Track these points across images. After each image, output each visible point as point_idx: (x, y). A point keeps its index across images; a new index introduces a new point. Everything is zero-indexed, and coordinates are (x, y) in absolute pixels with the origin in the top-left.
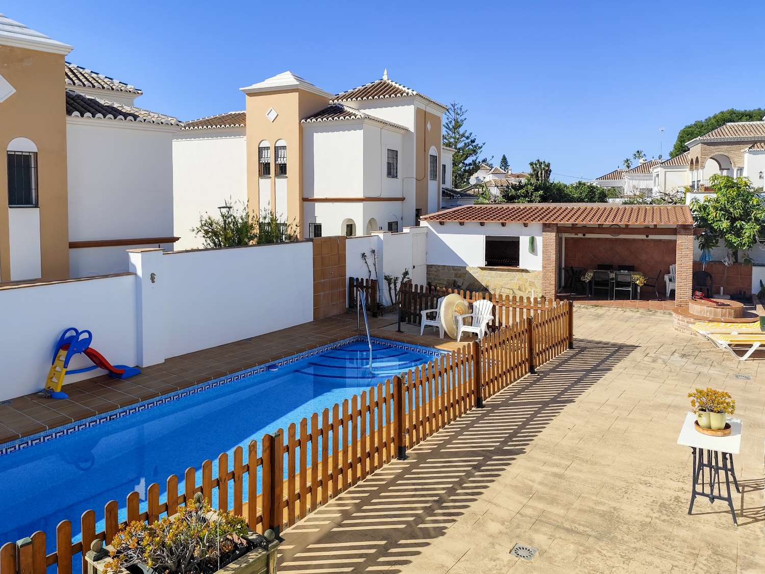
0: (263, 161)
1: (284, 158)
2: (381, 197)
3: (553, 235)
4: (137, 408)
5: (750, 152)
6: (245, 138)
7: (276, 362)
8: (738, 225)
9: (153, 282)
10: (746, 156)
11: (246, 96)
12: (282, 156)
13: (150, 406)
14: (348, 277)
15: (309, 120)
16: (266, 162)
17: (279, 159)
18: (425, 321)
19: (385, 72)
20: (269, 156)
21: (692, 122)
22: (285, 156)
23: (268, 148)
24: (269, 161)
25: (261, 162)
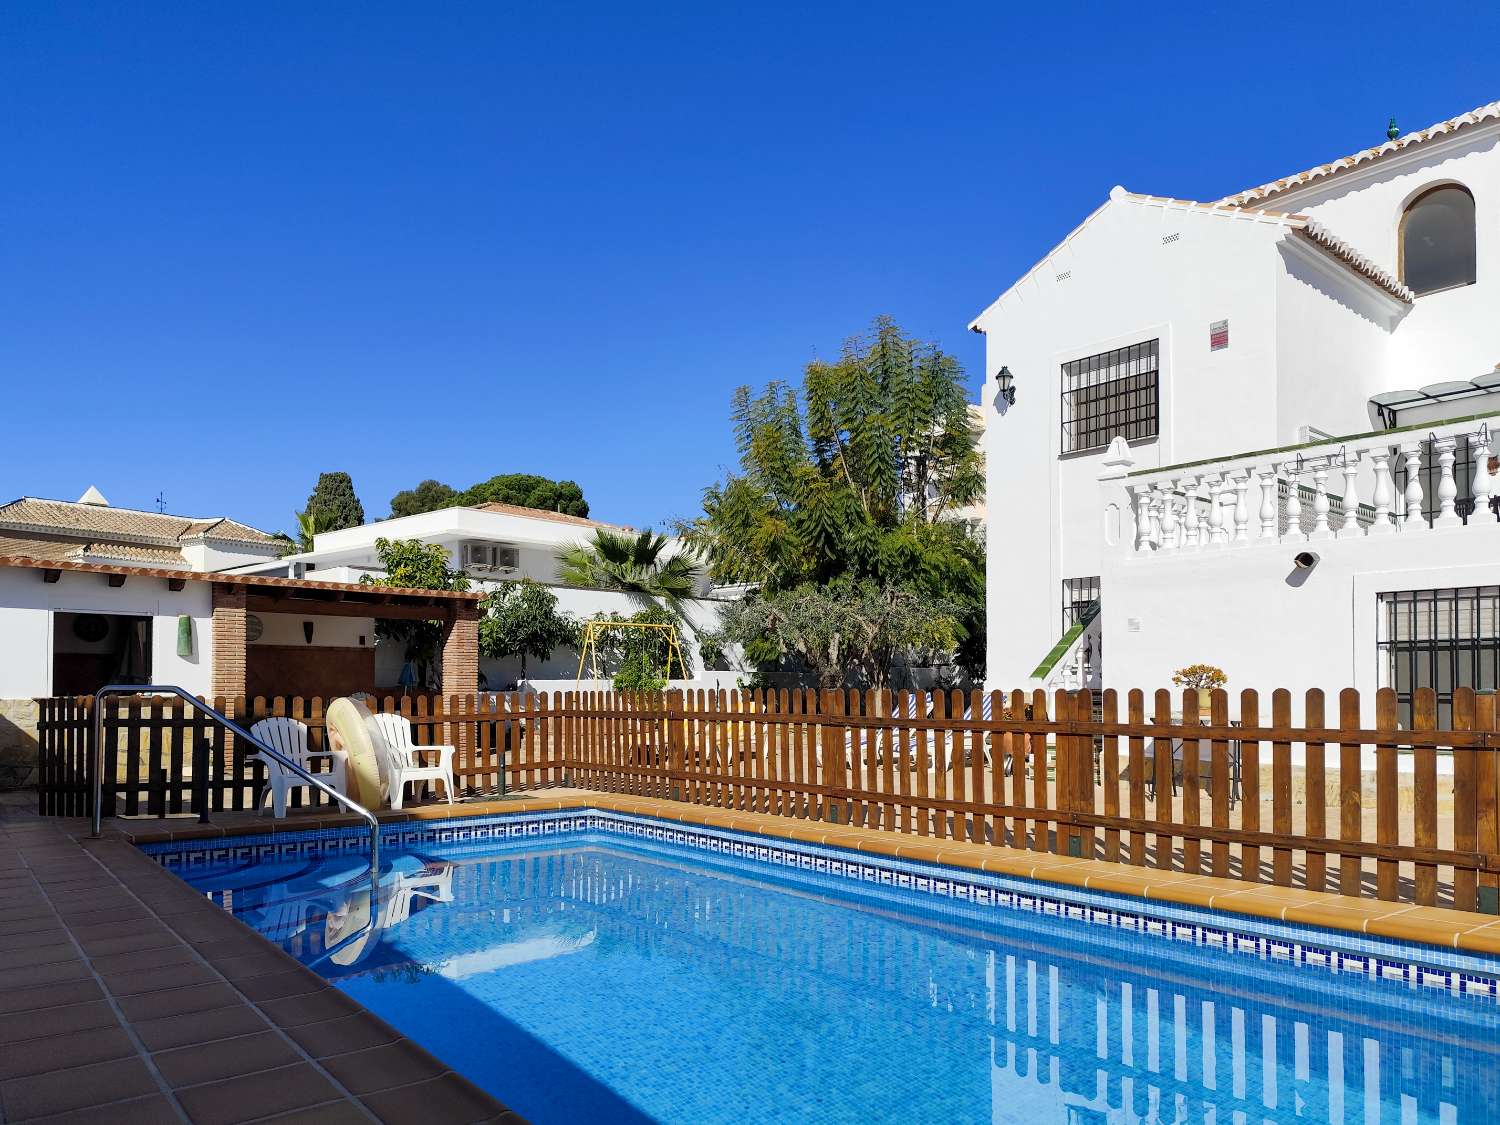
3: (239, 615)
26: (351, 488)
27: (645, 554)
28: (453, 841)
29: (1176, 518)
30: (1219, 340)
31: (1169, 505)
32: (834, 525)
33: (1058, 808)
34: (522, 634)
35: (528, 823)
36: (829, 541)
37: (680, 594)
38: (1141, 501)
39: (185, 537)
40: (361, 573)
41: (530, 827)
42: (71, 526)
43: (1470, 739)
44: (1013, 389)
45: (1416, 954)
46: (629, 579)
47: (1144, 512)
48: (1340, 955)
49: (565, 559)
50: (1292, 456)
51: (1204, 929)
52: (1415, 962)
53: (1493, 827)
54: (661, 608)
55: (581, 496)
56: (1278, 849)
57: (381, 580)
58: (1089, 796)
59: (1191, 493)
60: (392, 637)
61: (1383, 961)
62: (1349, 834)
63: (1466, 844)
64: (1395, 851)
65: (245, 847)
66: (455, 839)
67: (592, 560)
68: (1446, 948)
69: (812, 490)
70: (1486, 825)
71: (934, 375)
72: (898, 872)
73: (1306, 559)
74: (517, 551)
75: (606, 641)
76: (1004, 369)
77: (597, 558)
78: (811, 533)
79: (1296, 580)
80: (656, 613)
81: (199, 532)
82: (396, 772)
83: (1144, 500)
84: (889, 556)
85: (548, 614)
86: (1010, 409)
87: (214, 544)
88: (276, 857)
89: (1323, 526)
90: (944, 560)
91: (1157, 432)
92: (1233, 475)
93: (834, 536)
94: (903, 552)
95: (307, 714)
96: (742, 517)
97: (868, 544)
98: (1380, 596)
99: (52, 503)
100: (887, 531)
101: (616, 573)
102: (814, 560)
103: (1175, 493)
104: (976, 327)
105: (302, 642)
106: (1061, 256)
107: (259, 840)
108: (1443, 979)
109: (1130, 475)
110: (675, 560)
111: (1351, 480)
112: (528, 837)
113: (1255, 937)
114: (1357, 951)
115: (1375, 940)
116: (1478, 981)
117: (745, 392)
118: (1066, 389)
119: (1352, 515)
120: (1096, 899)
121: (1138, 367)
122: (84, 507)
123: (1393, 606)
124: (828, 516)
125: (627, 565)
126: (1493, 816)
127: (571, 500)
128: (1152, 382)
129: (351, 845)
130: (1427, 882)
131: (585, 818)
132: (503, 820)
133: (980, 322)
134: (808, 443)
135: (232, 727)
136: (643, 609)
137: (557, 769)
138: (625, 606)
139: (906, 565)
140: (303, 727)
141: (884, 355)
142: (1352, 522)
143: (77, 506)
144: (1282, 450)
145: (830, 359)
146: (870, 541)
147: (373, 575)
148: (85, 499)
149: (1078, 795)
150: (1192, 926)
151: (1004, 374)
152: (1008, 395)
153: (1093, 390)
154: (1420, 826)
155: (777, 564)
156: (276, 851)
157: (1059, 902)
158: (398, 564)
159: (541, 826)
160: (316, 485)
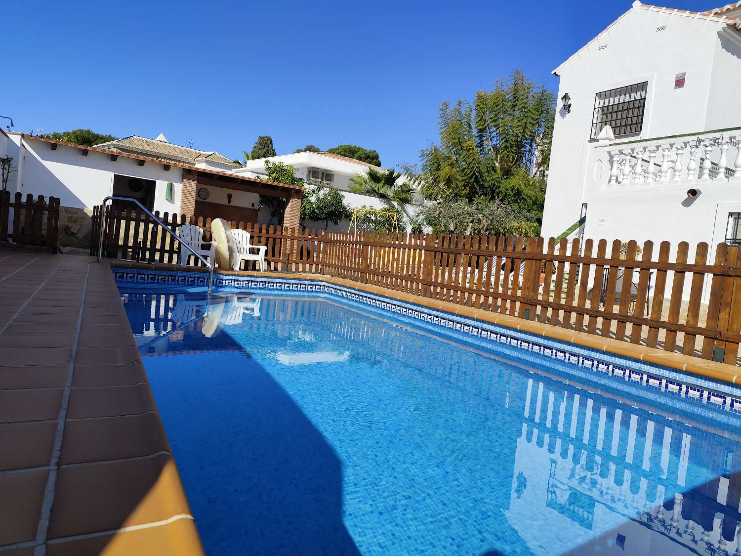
3: (193, 185)
26: (272, 144)
27: (390, 180)
29: (631, 169)
30: (680, 83)
31: (628, 162)
32: (480, 172)
33: (521, 295)
34: (325, 211)
35: (293, 284)
36: (477, 180)
37: (405, 201)
38: (614, 159)
39: (197, 159)
40: (256, 175)
41: (294, 286)
42: (151, 150)
43: (722, 270)
44: (570, 105)
45: (665, 373)
46: (381, 192)
47: (615, 165)
48: (630, 371)
49: (353, 180)
50: (695, 138)
51: (570, 354)
52: (665, 378)
53: (727, 317)
54: (394, 206)
55: (378, 158)
56: (620, 322)
57: (265, 178)
58: (536, 291)
59: (640, 156)
60: (267, 206)
61: (650, 376)
62: (655, 316)
63: (712, 325)
64: (676, 326)
65: (163, 275)
67: (366, 182)
68: (680, 371)
69: (470, 154)
70: (723, 316)
71: (540, 101)
72: (441, 318)
73: (693, 193)
74: (333, 175)
75: (366, 219)
76: (567, 94)
77: (368, 180)
78: (468, 175)
79: (687, 203)
80: (391, 209)
81: (203, 157)
82: (238, 254)
83: (616, 158)
84: (505, 189)
85: (340, 203)
86: (567, 115)
87: (207, 162)
88: (177, 282)
89: (706, 176)
90: (534, 194)
91: (641, 131)
92: (663, 147)
93: (479, 177)
94: (514, 188)
95: (204, 225)
96: (436, 165)
97: (496, 183)
98: (731, 214)
99: (144, 139)
100: (507, 178)
101: (376, 189)
102: (468, 188)
103: (632, 156)
104: (556, 72)
105: (226, 203)
106: (603, 37)
107: (169, 273)
108: (677, 388)
109: (610, 145)
110: (404, 185)
111: (724, 153)
112: (293, 290)
113: (592, 360)
114: (638, 370)
115: (647, 365)
116: (695, 390)
117: (446, 105)
118: (597, 106)
119: (722, 170)
120: (523, 336)
121: (635, 96)
122: (157, 142)
123: (737, 220)
124: (477, 167)
125: (380, 185)
126: (728, 310)
127: (373, 159)
128: (640, 105)
130: (689, 343)
131: (320, 286)
132: (281, 281)
133: (558, 70)
134: (474, 131)
135: (162, 224)
136: (386, 206)
137: (317, 265)
138: (377, 204)
139: (515, 195)
140: (202, 230)
141: (515, 90)
142: (722, 175)
143: (154, 141)
144: (689, 135)
145: (489, 91)
146: (497, 181)
147: (261, 176)
148: (158, 139)
149: (531, 289)
150: (564, 352)
151: (566, 97)
152: (567, 108)
153: (611, 107)
154: (690, 314)
155: (451, 190)
157: (507, 337)
158: (273, 173)
159: (299, 286)
160: (257, 141)
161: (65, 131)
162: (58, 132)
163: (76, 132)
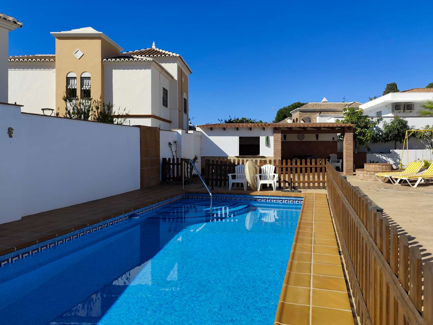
0: (69, 87)
1: (88, 85)
2: (160, 117)
3: (279, 136)
4: (10, 259)
5: (319, 116)
6: (54, 70)
7: (136, 211)
8: (364, 131)
9: (11, 136)
10: (318, 118)
11: (56, 39)
12: (87, 84)
13: (24, 256)
14: (161, 157)
15: (109, 60)
16: (73, 88)
17: (84, 86)
18: (231, 181)
19: (154, 44)
20: (76, 84)
21: (282, 107)
22: (90, 84)
23: (75, 78)
24: (75, 88)
25: (68, 88)
26: (397, 87)
28: (261, 202)
66: (262, 201)
74: (413, 104)
82: (260, 181)
99: (314, 103)
105: (316, 140)
129: (230, 199)
143: (320, 103)
148: (322, 101)
156: (218, 198)
160: (386, 88)
161: (288, 105)
162: (285, 106)
163: (293, 105)
